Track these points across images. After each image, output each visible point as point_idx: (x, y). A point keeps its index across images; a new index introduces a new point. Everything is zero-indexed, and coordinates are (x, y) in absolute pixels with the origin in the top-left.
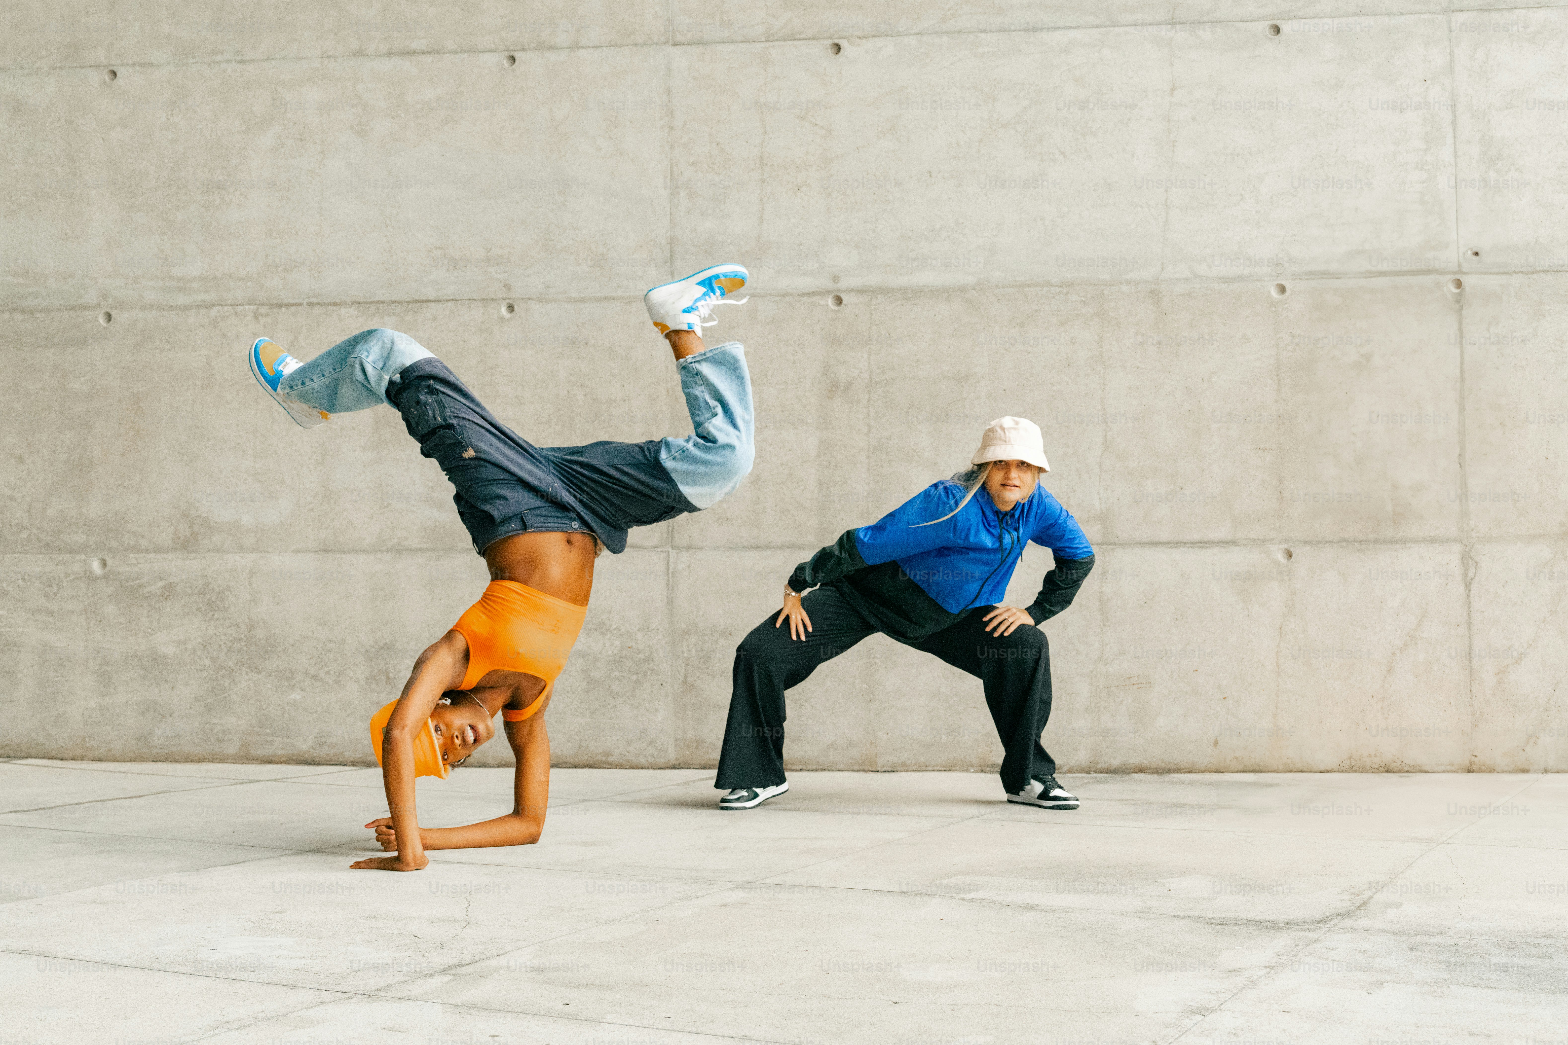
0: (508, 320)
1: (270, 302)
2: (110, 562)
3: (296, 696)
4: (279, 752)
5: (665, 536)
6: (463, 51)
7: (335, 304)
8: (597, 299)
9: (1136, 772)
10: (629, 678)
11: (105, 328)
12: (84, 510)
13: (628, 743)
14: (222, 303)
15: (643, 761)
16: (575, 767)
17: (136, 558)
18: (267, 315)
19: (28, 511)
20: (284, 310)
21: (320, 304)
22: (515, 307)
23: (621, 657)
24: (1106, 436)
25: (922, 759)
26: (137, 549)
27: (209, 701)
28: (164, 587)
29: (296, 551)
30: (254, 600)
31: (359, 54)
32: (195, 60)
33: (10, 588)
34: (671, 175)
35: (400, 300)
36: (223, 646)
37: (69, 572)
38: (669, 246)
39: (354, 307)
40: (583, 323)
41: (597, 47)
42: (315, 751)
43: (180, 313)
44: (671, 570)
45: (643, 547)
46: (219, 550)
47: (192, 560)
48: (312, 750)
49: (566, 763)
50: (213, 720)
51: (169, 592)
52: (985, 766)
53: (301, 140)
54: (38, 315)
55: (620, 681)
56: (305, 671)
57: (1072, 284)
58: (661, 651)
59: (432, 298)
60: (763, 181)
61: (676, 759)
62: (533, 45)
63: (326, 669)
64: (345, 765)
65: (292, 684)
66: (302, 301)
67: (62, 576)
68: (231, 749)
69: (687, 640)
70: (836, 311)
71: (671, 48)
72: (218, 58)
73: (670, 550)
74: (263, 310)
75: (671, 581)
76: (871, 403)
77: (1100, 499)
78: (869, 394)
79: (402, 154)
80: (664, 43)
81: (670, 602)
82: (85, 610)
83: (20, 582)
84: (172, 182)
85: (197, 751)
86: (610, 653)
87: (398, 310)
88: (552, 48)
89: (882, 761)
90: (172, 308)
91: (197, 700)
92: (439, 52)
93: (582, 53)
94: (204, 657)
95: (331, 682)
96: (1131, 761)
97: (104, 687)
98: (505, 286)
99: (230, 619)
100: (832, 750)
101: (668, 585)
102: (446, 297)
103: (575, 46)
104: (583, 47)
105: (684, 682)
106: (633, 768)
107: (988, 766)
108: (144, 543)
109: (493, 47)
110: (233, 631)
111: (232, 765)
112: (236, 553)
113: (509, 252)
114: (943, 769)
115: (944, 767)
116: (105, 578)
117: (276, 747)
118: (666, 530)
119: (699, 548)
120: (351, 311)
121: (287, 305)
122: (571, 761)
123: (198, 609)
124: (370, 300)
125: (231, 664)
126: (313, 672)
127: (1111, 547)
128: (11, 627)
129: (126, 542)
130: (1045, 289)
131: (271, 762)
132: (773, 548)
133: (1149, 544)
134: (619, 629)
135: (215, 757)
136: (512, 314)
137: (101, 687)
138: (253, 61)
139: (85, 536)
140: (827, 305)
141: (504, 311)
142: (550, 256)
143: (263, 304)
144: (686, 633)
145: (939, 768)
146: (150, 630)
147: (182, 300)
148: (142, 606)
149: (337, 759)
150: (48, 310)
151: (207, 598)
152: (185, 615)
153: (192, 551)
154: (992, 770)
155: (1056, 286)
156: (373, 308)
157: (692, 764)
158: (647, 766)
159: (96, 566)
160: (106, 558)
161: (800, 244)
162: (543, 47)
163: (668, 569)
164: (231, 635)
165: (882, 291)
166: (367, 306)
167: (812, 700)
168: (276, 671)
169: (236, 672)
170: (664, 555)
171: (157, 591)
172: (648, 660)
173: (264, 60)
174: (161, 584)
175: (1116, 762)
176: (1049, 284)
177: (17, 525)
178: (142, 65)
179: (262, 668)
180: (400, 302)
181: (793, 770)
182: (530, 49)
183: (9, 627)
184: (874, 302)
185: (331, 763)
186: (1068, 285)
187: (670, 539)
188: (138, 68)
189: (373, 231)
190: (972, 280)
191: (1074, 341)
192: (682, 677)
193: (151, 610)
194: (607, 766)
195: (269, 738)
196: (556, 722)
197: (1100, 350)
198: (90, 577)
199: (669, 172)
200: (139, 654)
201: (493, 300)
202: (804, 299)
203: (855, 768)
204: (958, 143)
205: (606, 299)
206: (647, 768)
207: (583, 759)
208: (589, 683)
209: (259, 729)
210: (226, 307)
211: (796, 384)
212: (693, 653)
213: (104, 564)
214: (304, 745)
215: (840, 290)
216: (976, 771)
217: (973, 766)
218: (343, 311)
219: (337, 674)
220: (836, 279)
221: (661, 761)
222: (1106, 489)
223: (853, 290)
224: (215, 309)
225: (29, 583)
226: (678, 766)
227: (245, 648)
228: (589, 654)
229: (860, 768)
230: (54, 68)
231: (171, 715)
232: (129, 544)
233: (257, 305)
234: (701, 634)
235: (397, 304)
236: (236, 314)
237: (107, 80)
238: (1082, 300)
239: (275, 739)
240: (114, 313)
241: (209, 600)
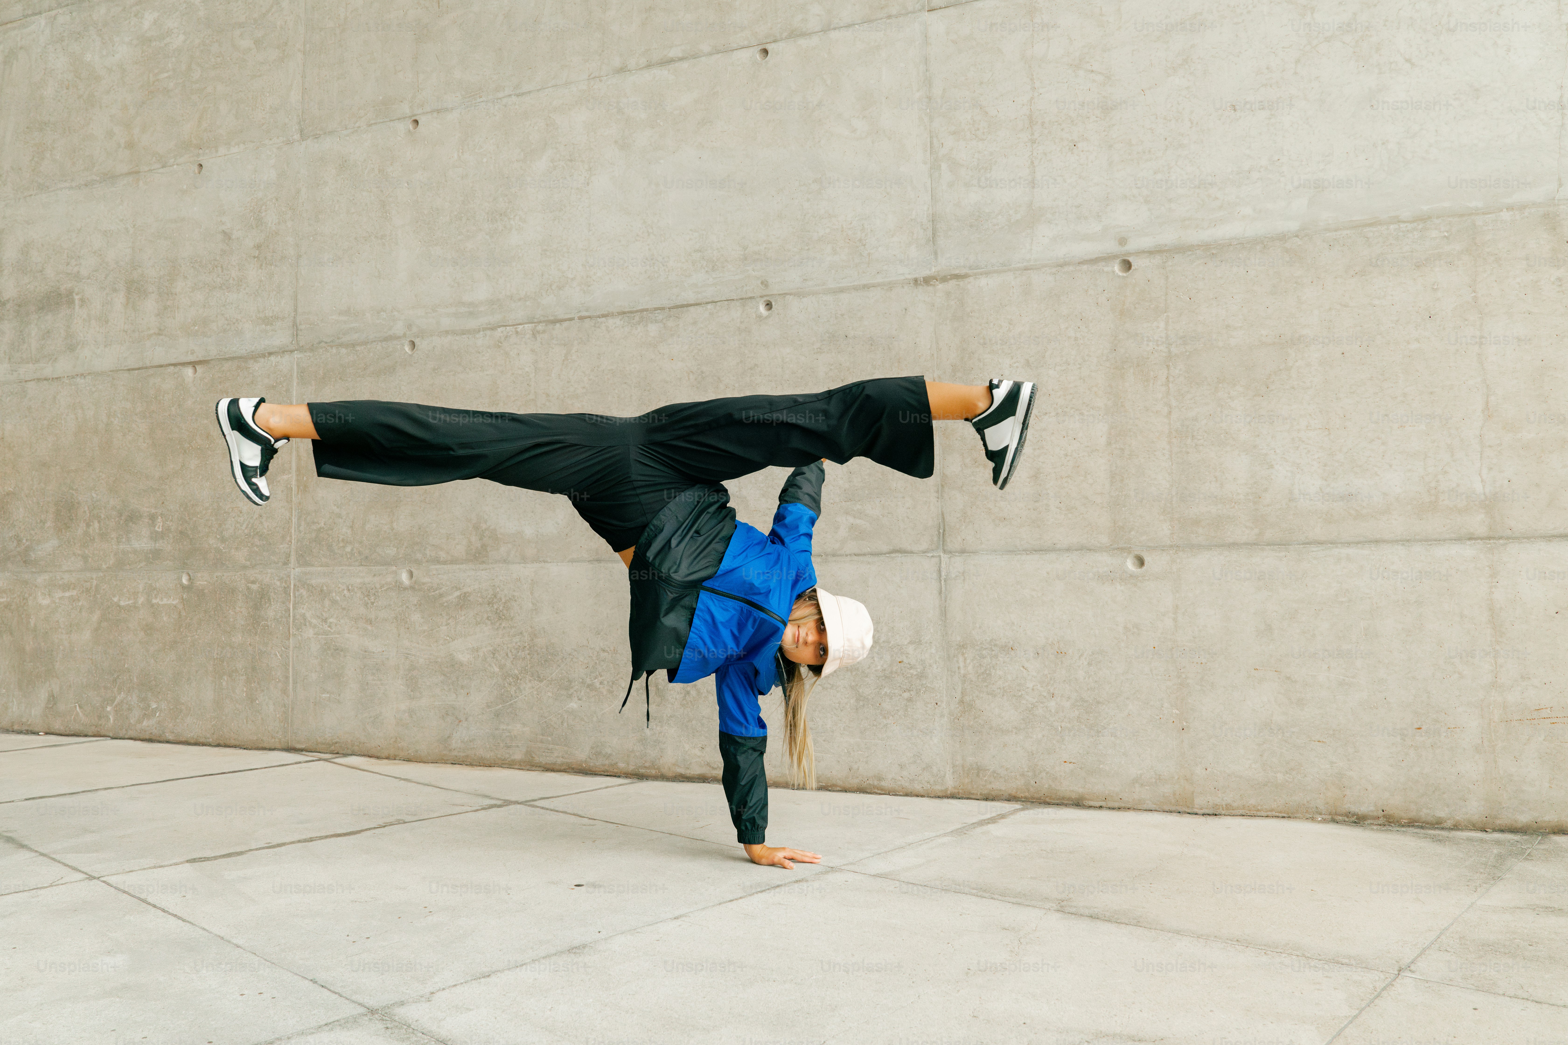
0: (767, 317)
1: (546, 319)
2: (415, 572)
3: (574, 705)
4: (559, 761)
5: (935, 539)
6: (718, 52)
7: (604, 316)
8: (856, 288)
9: (1554, 833)
10: (901, 695)
11: (411, 356)
12: (395, 525)
13: (902, 766)
14: (505, 324)
15: (917, 787)
16: (845, 790)
17: (436, 569)
18: (544, 332)
19: (352, 527)
20: (558, 325)
21: (589, 317)
22: (773, 304)
23: (891, 672)
24: (1487, 403)
25: (1252, 802)
26: (437, 561)
27: (498, 707)
28: (459, 597)
29: (572, 561)
30: (536, 610)
31: (622, 70)
32: (481, 100)
33: (338, 598)
34: (931, 147)
35: (662, 306)
36: (510, 655)
37: (383, 582)
38: (931, 223)
39: (620, 317)
40: (842, 315)
41: (848, 26)
42: (592, 761)
43: (470, 336)
44: (943, 577)
45: (912, 552)
46: (505, 561)
47: (482, 570)
48: (588, 760)
49: (836, 786)
50: (502, 727)
51: (464, 601)
52: (1336, 814)
53: (571, 161)
54: (358, 348)
55: (891, 698)
56: (581, 680)
57: (1430, 218)
58: (935, 666)
59: (692, 302)
60: (1033, 142)
61: (955, 788)
62: (785, 35)
63: (600, 679)
64: (619, 777)
65: (570, 693)
66: (573, 316)
67: (378, 586)
68: (518, 755)
69: (963, 654)
70: (1124, 277)
71: (927, 13)
72: (501, 95)
73: (942, 554)
74: (540, 327)
75: (943, 589)
76: (1171, 379)
77: (1482, 481)
78: (1168, 370)
79: (662, 161)
80: (920, 10)
81: (944, 612)
82: (396, 618)
83: (345, 592)
84: (463, 215)
85: (489, 755)
86: (879, 667)
87: (661, 317)
88: (803, 35)
89: (1200, 802)
90: (463, 332)
91: (488, 707)
92: (695, 56)
93: (834, 35)
94: (494, 665)
95: (605, 693)
96: (1547, 818)
97: (412, 691)
98: (762, 283)
99: (515, 627)
100: (1137, 785)
101: (940, 593)
102: (705, 301)
103: (826, 29)
104: (835, 29)
105: (962, 702)
106: (907, 795)
107: (1342, 815)
108: (443, 555)
109: (746, 43)
110: (518, 640)
111: (517, 772)
112: (519, 563)
113: (765, 248)
114: (1281, 815)
115: (1280, 812)
116: (412, 588)
117: (556, 756)
118: (937, 533)
119: (974, 553)
120: (618, 321)
121: (561, 321)
122: (840, 783)
123: (488, 618)
124: (635, 309)
125: (516, 671)
126: (588, 681)
127: (1501, 541)
128: (339, 634)
129: (428, 555)
130: (1392, 227)
131: (553, 770)
132: (1059, 550)
133: (1557, 537)
134: (889, 642)
135: (503, 762)
136: (770, 312)
137: (409, 690)
138: (530, 92)
139: (395, 549)
140: (1114, 272)
141: (762, 309)
142: (807, 248)
143: (540, 322)
144: (962, 647)
145: (1274, 814)
146: (448, 638)
147: (472, 324)
148: (441, 615)
149: (611, 770)
150: (365, 343)
151: (495, 607)
152: (477, 623)
153: (483, 562)
154: (1347, 819)
155: (1408, 222)
156: (637, 317)
157: (973, 794)
158: (922, 794)
159: (404, 577)
160: (412, 570)
161: (1078, 207)
162: (794, 34)
163: (940, 576)
164: (516, 643)
165: (1181, 249)
166: (633, 315)
167: (1111, 726)
168: (555, 680)
169: (521, 680)
170: (936, 560)
171: (454, 600)
172: (921, 676)
173: (538, 90)
174: (458, 593)
175: (1523, 819)
176: (1398, 220)
177: (343, 540)
178: (438, 111)
179: (544, 676)
180: (663, 309)
181: (1090, 807)
182: (782, 39)
183: (338, 634)
184: (1170, 263)
185: (606, 774)
186: (1423, 219)
187: (941, 543)
188: (435, 114)
189: (637, 240)
190: (1293, 226)
191: (1436, 287)
192: (958, 696)
193: (449, 619)
194: (879, 792)
195: (551, 746)
196: (824, 741)
197: (1473, 294)
198: (399, 587)
199: (929, 145)
200: (439, 660)
201: (751, 298)
202: (1085, 267)
203: (1167, 809)
204: (1268, 68)
205: (866, 287)
206: (922, 796)
207: (854, 782)
208: (858, 700)
209: (541, 737)
210: (508, 328)
211: (1079, 364)
212: (970, 668)
213: (411, 574)
214: (581, 754)
215: (1130, 254)
216: (1324, 821)
217: (1321, 814)
218: (611, 321)
219: (611, 683)
220: (1123, 241)
221: (938, 788)
222: (1490, 469)
223: (1143, 252)
224: (500, 330)
225: (352, 593)
226: (958, 796)
227: (528, 657)
228: (857, 669)
229: (1173, 808)
230: (370, 125)
231: (466, 720)
232: (430, 556)
233: (535, 323)
234: (977, 648)
235: (659, 311)
236: (517, 332)
237: (411, 128)
238: (1445, 236)
239: (557, 747)
240: (417, 341)
241: (497, 609)
